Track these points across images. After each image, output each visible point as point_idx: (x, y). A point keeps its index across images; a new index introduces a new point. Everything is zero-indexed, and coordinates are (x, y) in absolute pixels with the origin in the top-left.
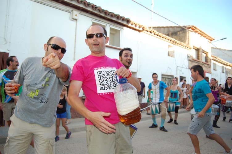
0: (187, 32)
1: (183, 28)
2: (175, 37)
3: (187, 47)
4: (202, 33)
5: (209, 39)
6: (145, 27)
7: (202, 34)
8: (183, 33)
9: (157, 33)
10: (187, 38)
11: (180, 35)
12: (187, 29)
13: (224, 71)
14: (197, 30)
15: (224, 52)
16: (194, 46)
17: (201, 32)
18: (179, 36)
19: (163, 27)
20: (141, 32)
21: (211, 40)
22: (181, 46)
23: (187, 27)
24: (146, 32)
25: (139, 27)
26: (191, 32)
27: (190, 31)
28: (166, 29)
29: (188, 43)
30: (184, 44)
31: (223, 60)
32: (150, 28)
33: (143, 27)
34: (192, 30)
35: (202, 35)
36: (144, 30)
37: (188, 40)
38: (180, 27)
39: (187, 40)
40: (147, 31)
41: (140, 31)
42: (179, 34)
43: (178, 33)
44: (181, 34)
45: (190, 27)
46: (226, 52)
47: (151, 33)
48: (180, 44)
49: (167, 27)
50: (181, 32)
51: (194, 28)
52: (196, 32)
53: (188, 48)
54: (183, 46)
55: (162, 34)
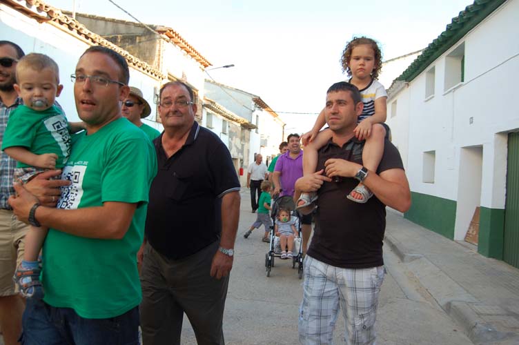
0: (158, 41)
1: (149, 30)
2: (130, 46)
3: (154, 75)
4: (188, 47)
5: (201, 63)
6: (56, 12)
7: (189, 50)
8: (148, 40)
9: (85, 31)
10: (157, 53)
11: (141, 44)
12: (157, 33)
13: (227, 132)
14: (179, 40)
15: (229, 92)
16: (169, 74)
17: (186, 46)
18: (140, 47)
19: (103, 19)
20: (44, 23)
21: (206, 66)
22: (141, 69)
23: (159, 29)
24: (57, 23)
25: (39, 9)
26: (165, 42)
27: (164, 39)
28: (110, 25)
29: (159, 65)
30: (148, 65)
31: (225, 109)
32: (70, 14)
33: (48, 10)
34: (168, 39)
35: (188, 52)
36: (51, 18)
37: (159, 59)
38: (141, 26)
39: (156, 59)
40: (61, 23)
41: (40, 19)
42: (140, 42)
43: (138, 38)
44: (144, 43)
45: (164, 30)
46: (232, 93)
47: (71, 29)
48: (138, 64)
49: (113, 21)
50: (143, 39)
51: (171, 33)
52: (176, 43)
53: (158, 77)
54: (145, 71)
55: (97, 36)
